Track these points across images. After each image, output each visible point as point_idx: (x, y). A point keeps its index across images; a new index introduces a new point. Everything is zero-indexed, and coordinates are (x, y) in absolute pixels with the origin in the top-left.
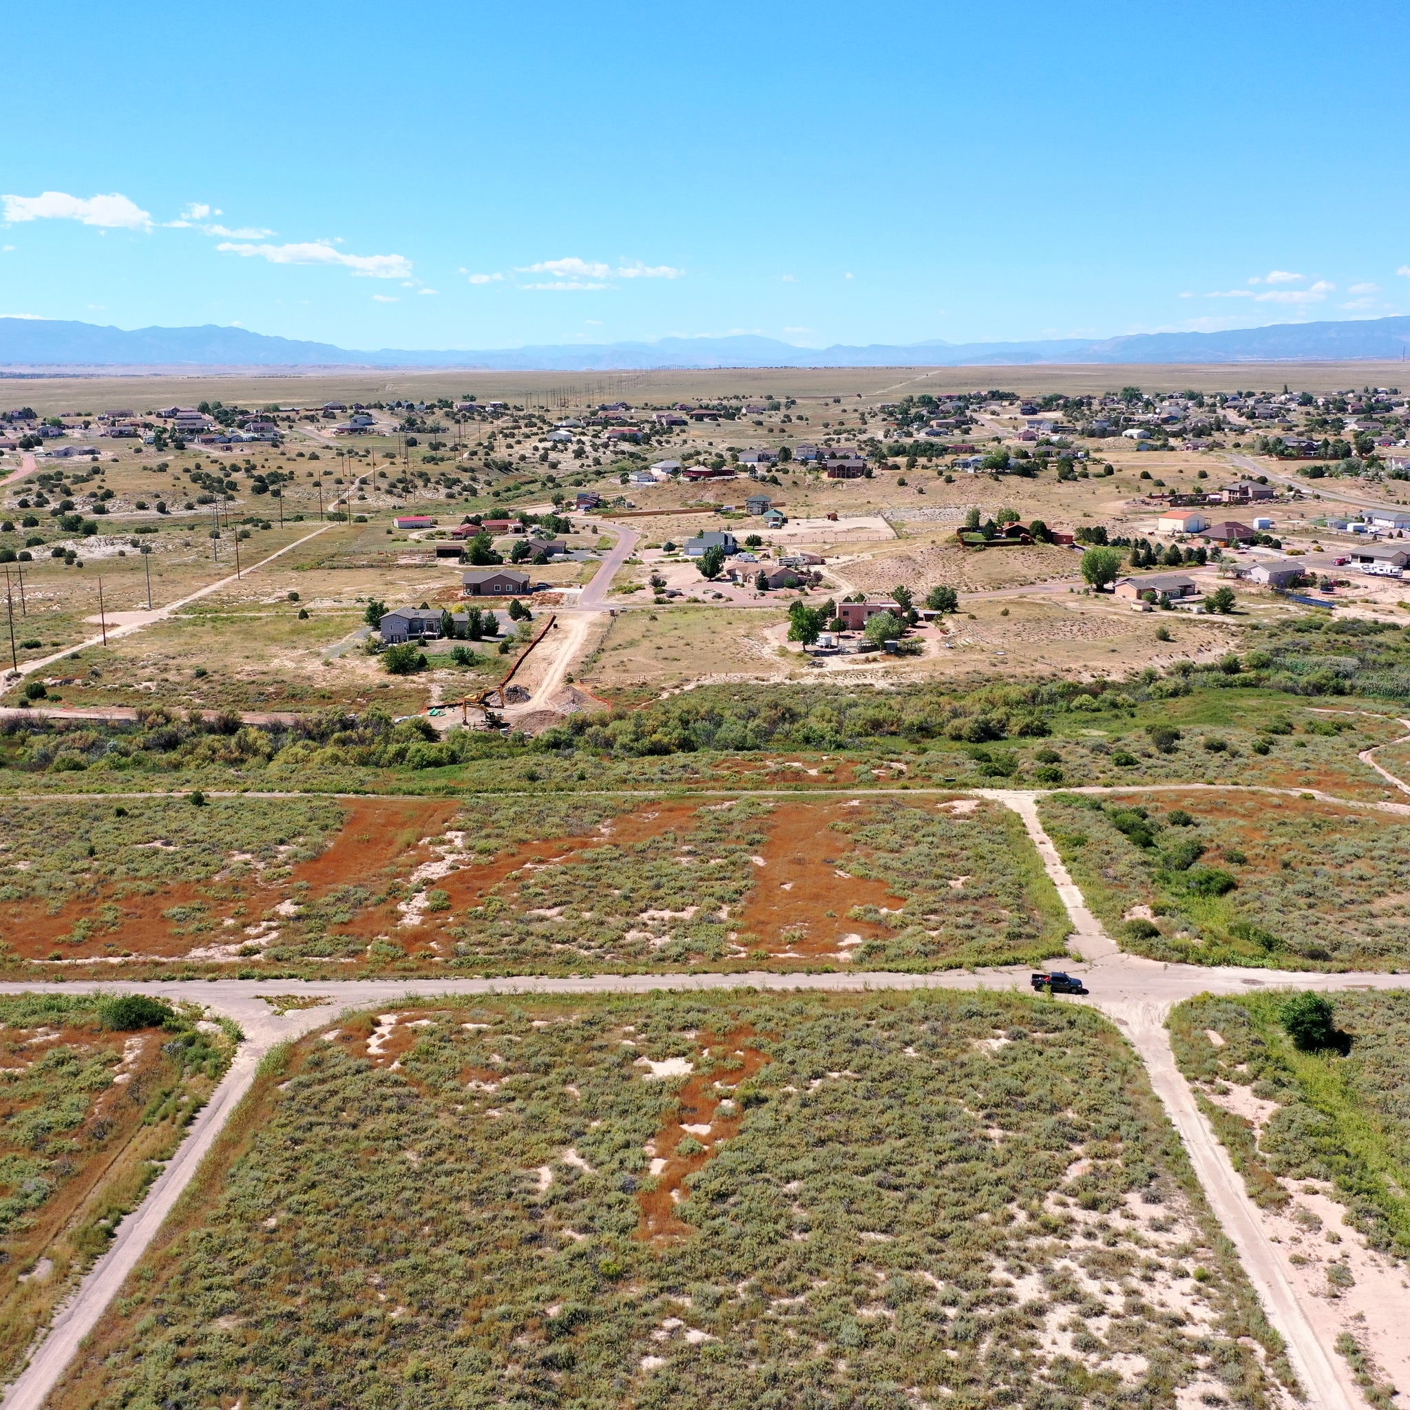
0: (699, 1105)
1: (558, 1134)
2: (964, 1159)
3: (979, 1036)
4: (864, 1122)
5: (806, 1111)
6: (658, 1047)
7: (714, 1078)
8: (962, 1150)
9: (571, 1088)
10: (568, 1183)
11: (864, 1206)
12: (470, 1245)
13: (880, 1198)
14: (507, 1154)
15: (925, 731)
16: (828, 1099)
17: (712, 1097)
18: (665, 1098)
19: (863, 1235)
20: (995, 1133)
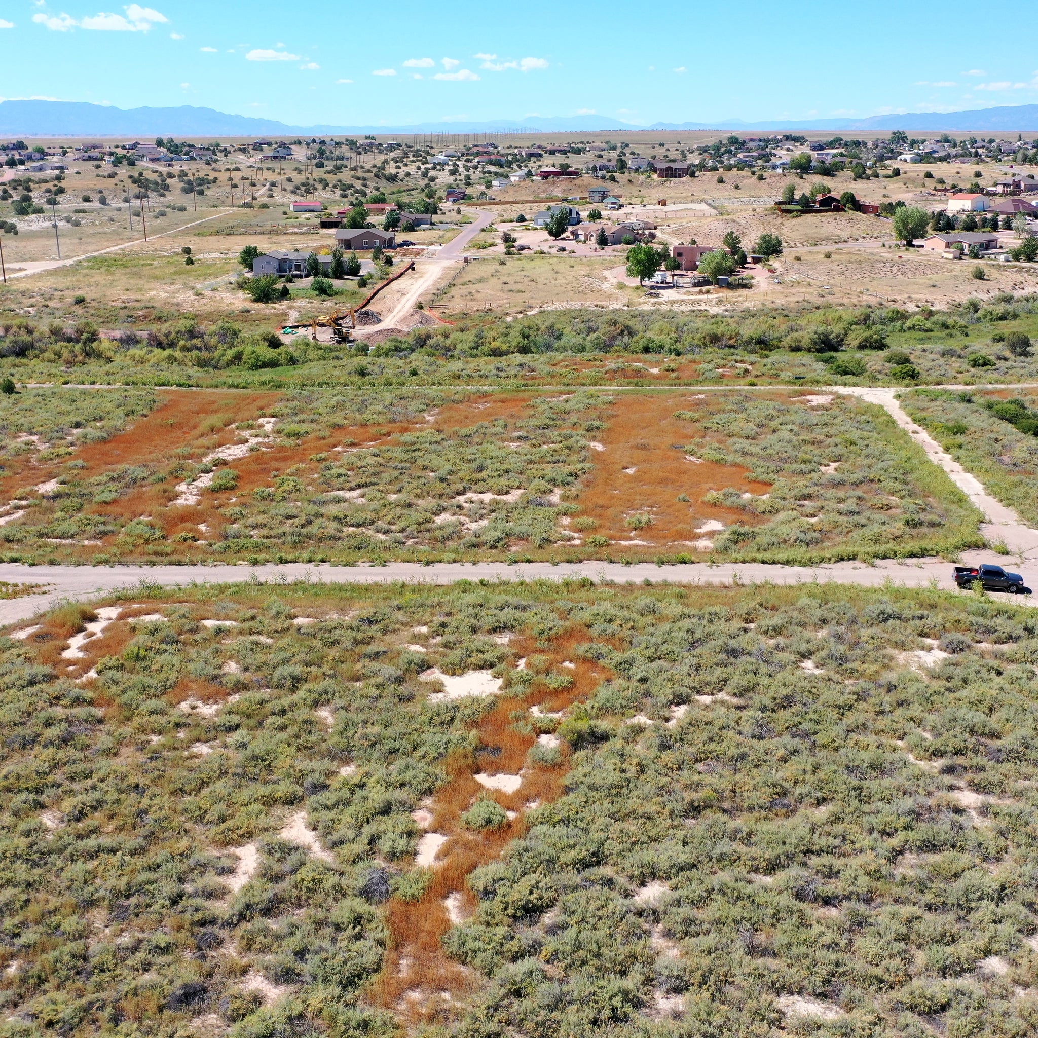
0: (505, 742)
1: (284, 788)
2: (929, 846)
3: (902, 646)
4: (759, 776)
5: (668, 757)
6: (455, 655)
7: (531, 700)
8: (923, 831)
9: (324, 713)
10: (277, 878)
11: (779, 938)
12: (66, 1012)
13: (804, 923)
14: (200, 819)
15: (763, 344)
16: (699, 737)
17: (525, 730)
18: (456, 733)
19: (783, 1001)
20: (968, 798)
